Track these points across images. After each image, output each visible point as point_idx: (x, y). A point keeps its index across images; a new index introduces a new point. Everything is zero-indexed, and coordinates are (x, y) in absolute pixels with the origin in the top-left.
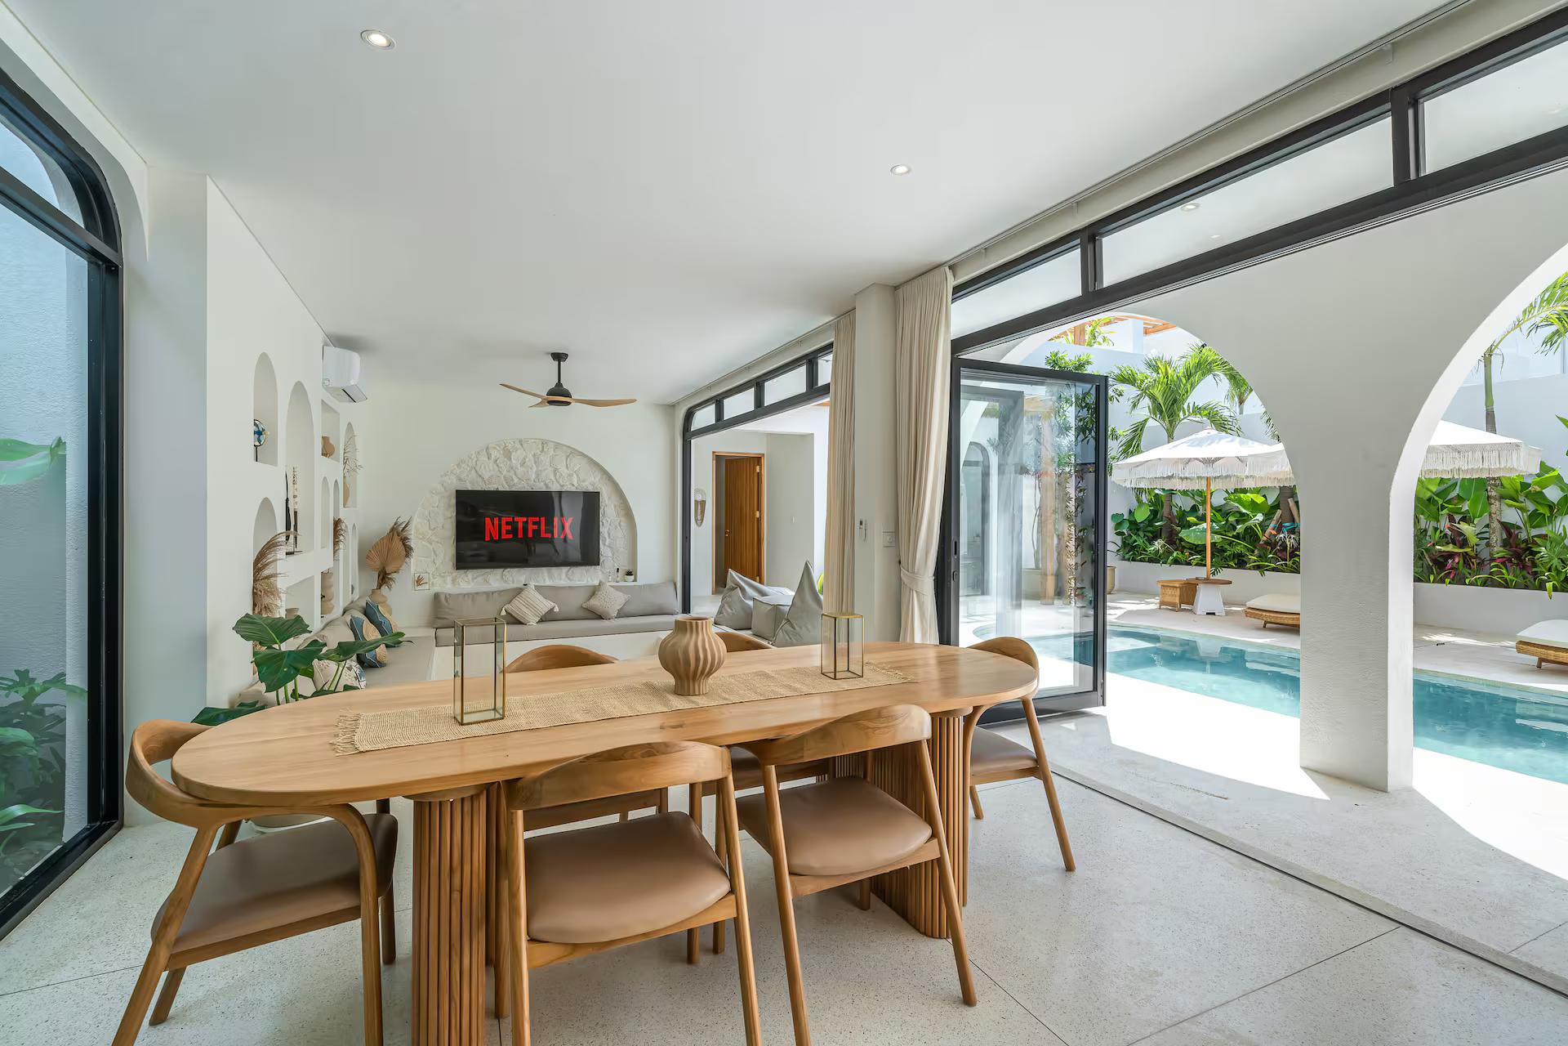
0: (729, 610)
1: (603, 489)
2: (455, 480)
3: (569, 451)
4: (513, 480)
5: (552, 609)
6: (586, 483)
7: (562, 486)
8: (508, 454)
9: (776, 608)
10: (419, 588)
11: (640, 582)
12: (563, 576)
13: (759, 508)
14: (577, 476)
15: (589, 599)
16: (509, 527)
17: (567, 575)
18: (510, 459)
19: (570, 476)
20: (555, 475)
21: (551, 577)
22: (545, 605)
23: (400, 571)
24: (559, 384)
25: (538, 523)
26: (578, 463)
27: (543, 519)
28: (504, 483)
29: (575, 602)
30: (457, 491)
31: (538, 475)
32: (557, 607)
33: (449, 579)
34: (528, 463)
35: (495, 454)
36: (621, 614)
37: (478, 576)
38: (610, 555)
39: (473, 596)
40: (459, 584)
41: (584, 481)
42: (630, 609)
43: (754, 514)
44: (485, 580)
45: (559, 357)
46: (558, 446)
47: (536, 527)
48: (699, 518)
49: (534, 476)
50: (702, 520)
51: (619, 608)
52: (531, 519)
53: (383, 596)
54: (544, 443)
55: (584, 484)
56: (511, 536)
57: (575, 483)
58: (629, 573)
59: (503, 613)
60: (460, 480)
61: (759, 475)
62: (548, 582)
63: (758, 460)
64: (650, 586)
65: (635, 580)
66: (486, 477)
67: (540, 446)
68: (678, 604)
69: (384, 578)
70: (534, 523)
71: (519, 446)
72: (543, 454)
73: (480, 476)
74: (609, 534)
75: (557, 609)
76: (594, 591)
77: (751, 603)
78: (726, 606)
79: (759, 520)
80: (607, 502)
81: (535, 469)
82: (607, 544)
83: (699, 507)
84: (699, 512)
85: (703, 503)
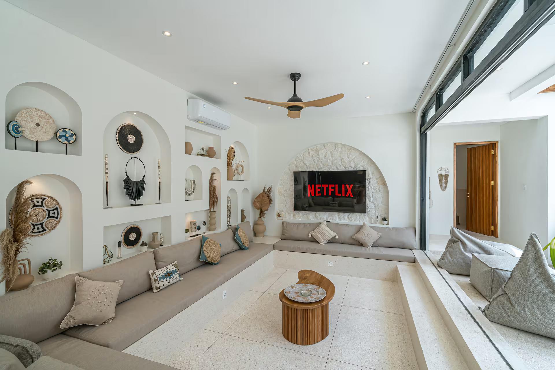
0: (450, 259)
1: (369, 169)
2: (294, 167)
3: (349, 148)
4: (320, 166)
5: (335, 237)
6: (359, 166)
7: (345, 168)
8: (318, 152)
9: (494, 273)
10: (279, 218)
11: (391, 226)
12: (346, 217)
13: (494, 178)
14: (354, 161)
15: (356, 234)
16: (319, 190)
17: (348, 217)
18: (319, 155)
19: (350, 162)
20: (342, 161)
21: (339, 218)
22: (330, 234)
23: (268, 210)
24: (295, 95)
25: (334, 188)
26: (354, 155)
27: (337, 186)
28: (317, 168)
29: (348, 233)
30: (294, 172)
31: (333, 162)
32: (337, 236)
33: (292, 215)
34: (327, 156)
35: (312, 153)
36: (375, 245)
37: (304, 215)
38: (373, 207)
39: (298, 225)
40: (296, 218)
41: (358, 165)
42: (380, 242)
43: (489, 183)
44: (307, 217)
45: (295, 77)
46: (343, 145)
47: (333, 190)
48: (443, 185)
49: (330, 163)
50: (446, 187)
51: (374, 241)
52: (331, 186)
53: (262, 221)
54: (336, 145)
55: (358, 166)
56: (320, 194)
57: (353, 166)
58: (385, 219)
59: (310, 236)
60: (297, 167)
61: (494, 157)
62: (338, 221)
63: (493, 146)
64: (396, 229)
65: (388, 224)
66: (308, 165)
67: (334, 147)
68: (416, 243)
69: (262, 213)
70: (332, 188)
71: (323, 148)
72: (336, 151)
73: (305, 164)
74: (373, 196)
75: (337, 237)
76: (360, 228)
77: (469, 255)
78: (448, 253)
79: (494, 188)
80: (371, 176)
81: (331, 159)
82: (371, 201)
83: (444, 179)
84: (443, 182)
85: (446, 176)
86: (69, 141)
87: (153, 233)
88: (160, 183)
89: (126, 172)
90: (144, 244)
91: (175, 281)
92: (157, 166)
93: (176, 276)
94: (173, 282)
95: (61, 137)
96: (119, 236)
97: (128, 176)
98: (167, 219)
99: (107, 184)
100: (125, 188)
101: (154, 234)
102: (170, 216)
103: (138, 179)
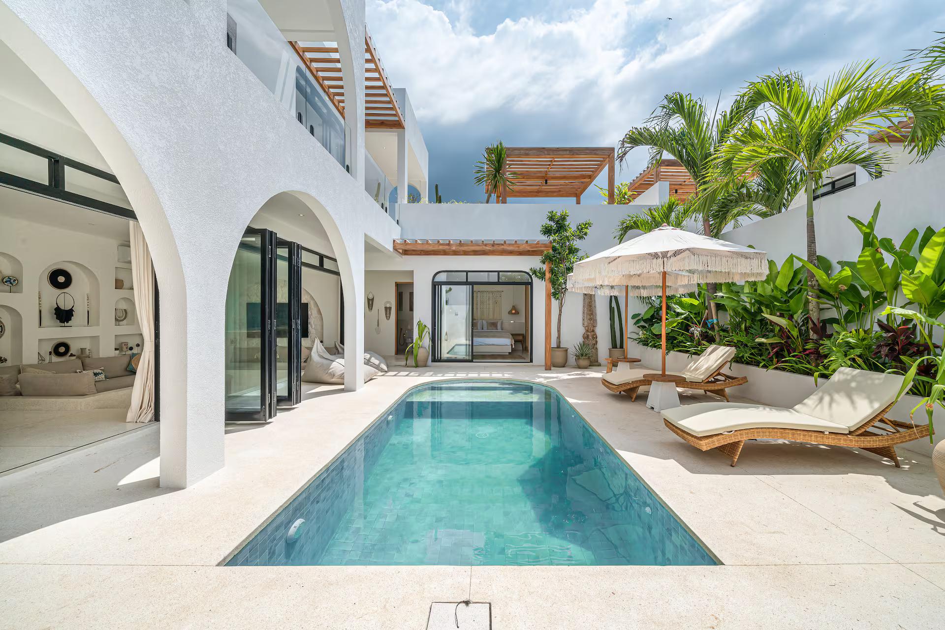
1: (312, 302)
50: (389, 317)
80: (314, 307)
82: (313, 327)
83: (388, 310)
84: (388, 312)
85: (390, 308)
86: (12, 284)
87: (81, 349)
88: (88, 312)
89: (57, 303)
90: (72, 355)
91: (101, 379)
92: (86, 298)
93: (102, 377)
94: (99, 379)
95: (6, 282)
96: (49, 347)
97: (58, 306)
98: (95, 339)
99: (40, 311)
100: (55, 314)
101: (83, 350)
102: (99, 336)
103: (68, 308)
